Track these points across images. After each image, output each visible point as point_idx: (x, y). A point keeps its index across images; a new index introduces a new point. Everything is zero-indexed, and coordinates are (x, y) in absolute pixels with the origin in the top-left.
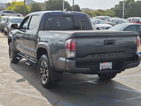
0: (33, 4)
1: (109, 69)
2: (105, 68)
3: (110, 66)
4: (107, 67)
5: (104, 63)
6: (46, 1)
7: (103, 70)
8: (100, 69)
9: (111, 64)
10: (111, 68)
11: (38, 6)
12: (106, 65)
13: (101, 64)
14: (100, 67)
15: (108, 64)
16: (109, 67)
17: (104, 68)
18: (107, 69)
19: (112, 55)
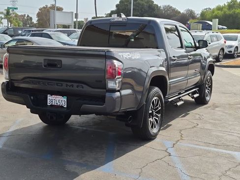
1: (62, 107)
2: (55, 104)
3: (63, 102)
4: (59, 104)
5: (53, 96)
7: (52, 106)
8: (48, 104)
9: (66, 100)
10: (65, 106)
12: (58, 99)
13: (49, 97)
14: (48, 101)
15: (61, 99)
16: (61, 103)
17: (53, 104)
18: (59, 106)
19: (60, 85)
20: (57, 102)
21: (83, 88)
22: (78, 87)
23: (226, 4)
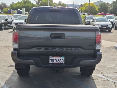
0: (101, 5)
1: (61, 63)
2: (56, 62)
3: (62, 61)
4: (59, 61)
5: (54, 57)
6: (113, 2)
7: (53, 63)
8: (50, 63)
9: (64, 59)
11: (105, 6)
12: (58, 59)
13: (51, 58)
14: (50, 61)
15: (60, 59)
16: (60, 61)
17: (54, 62)
19: (62, 49)
20: (57, 60)
21: (78, 50)
22: (75, 50)
23: (22, 1)
